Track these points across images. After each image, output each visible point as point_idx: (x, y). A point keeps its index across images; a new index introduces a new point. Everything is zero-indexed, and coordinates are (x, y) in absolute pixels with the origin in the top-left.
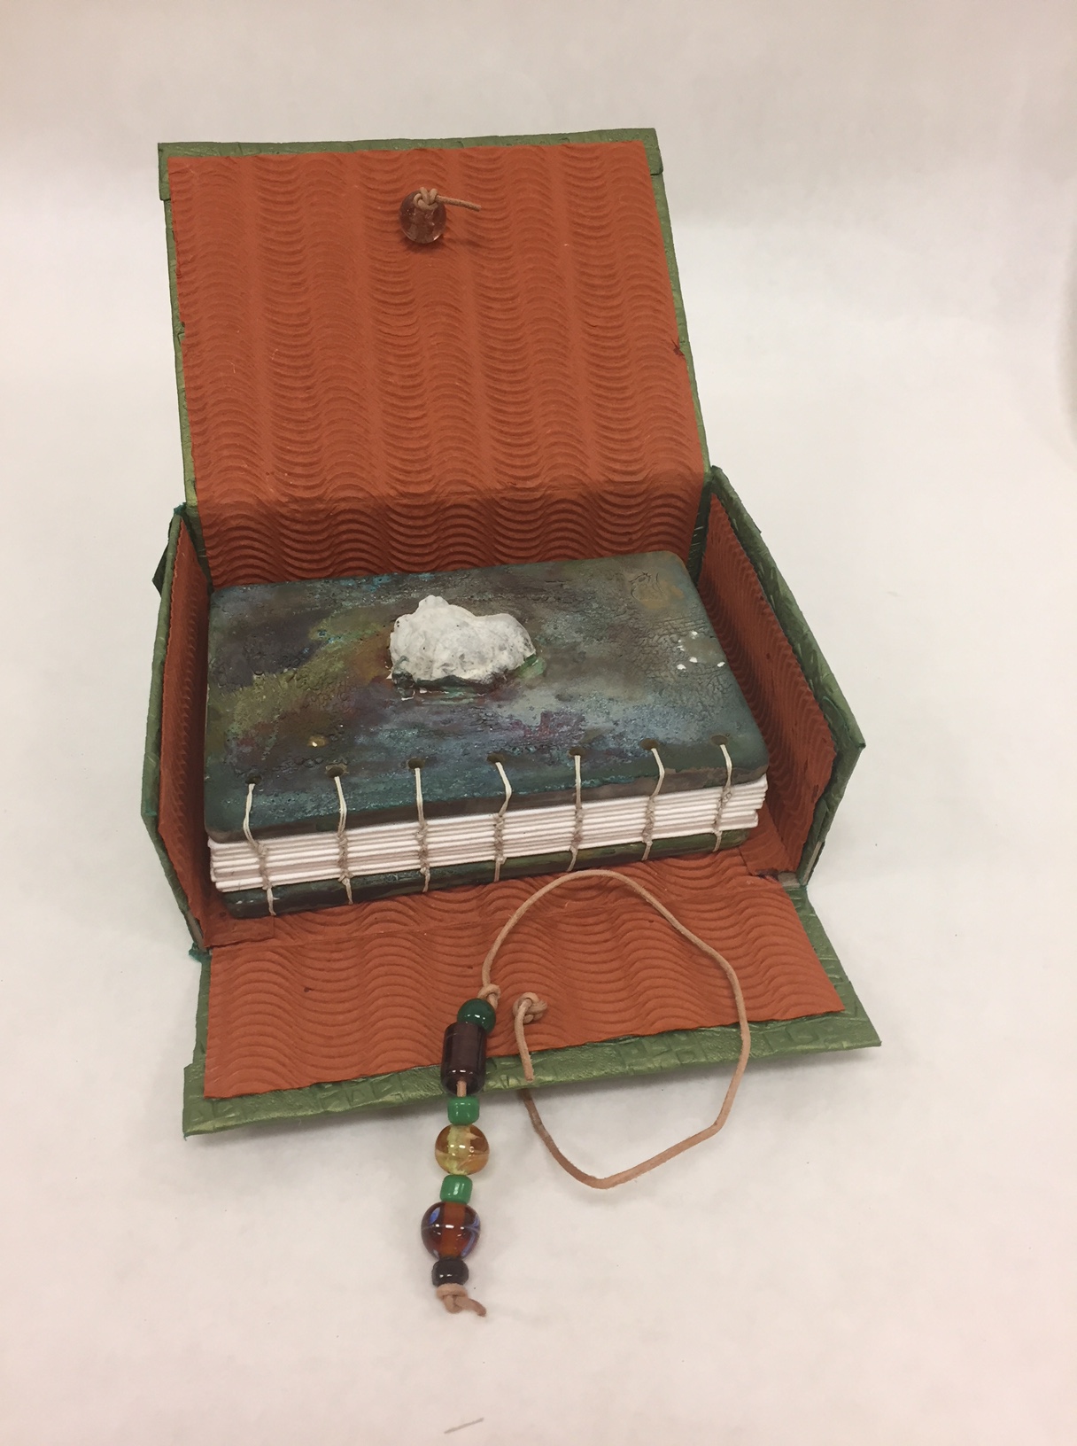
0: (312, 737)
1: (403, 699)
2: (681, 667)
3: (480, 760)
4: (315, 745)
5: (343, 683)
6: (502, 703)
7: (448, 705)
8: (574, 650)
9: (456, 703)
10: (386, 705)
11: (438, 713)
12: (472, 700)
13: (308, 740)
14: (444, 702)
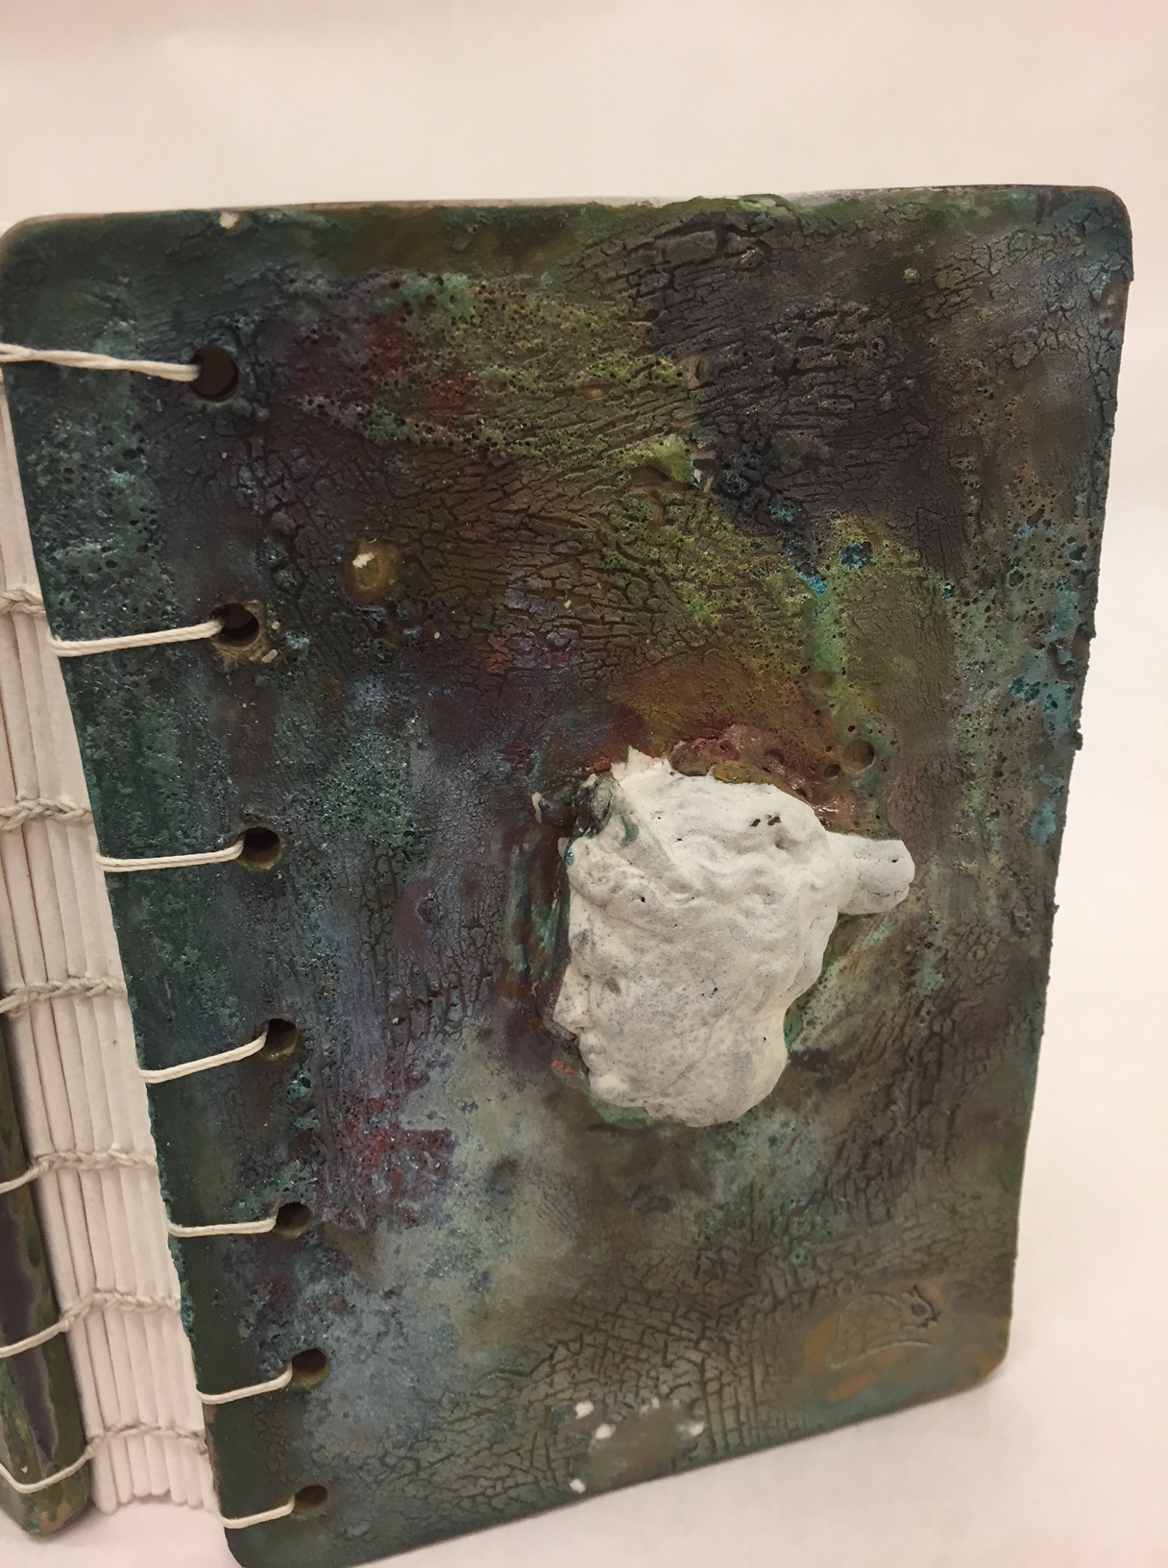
0: (394, 553)
1: (536, 798)
2: (583, 1409)
3: (269, 999)
4: (361, 561)
5: (618, 629)
6: (500, 1036)
7: (502, 915)
8: (684, 1186)
9: (508, 929)
10: (517, 753)
11: (470, 888)
12: (521, 967)
13: (383, 540)
14: (513, 901)
